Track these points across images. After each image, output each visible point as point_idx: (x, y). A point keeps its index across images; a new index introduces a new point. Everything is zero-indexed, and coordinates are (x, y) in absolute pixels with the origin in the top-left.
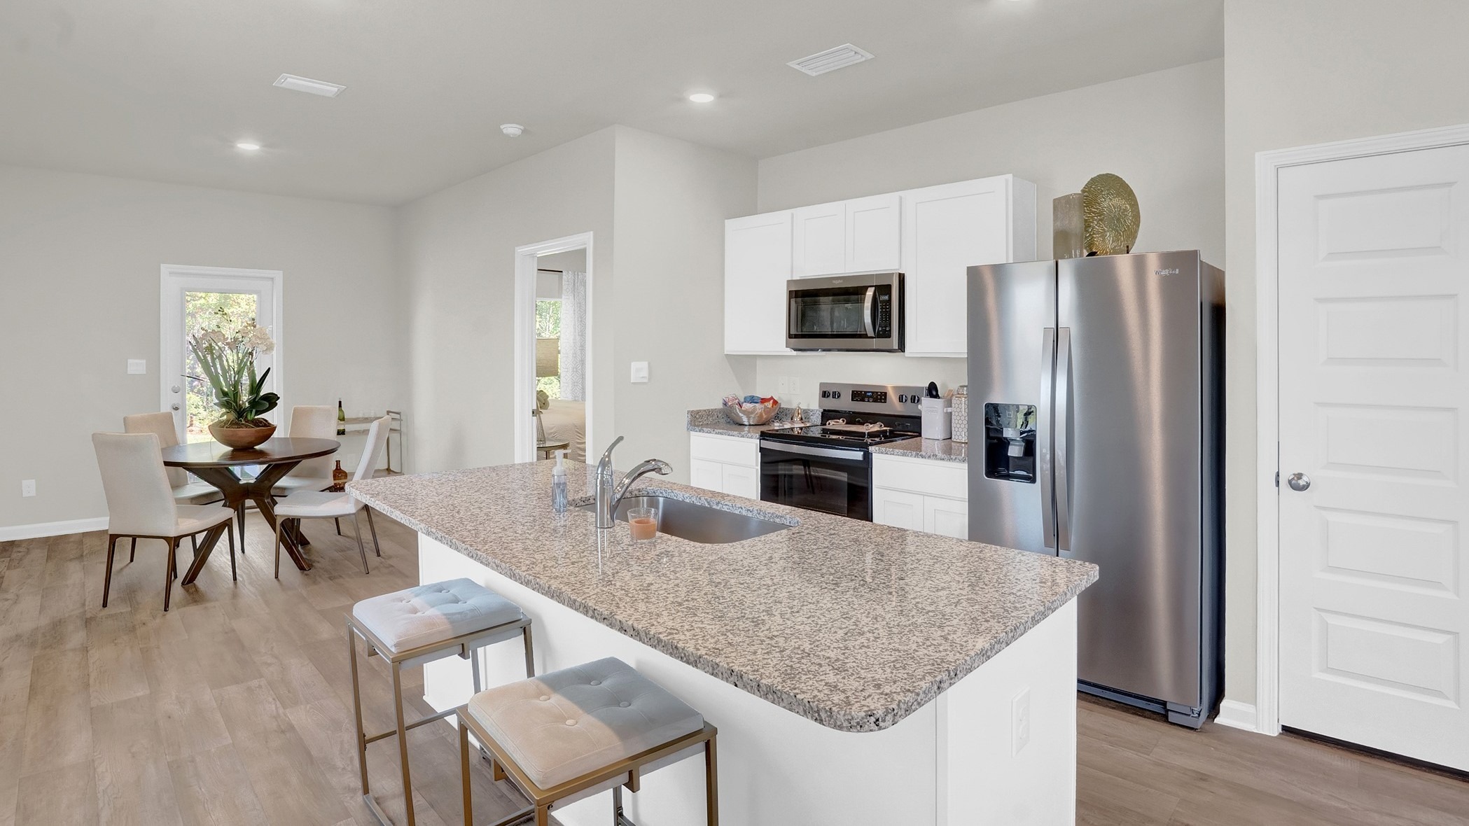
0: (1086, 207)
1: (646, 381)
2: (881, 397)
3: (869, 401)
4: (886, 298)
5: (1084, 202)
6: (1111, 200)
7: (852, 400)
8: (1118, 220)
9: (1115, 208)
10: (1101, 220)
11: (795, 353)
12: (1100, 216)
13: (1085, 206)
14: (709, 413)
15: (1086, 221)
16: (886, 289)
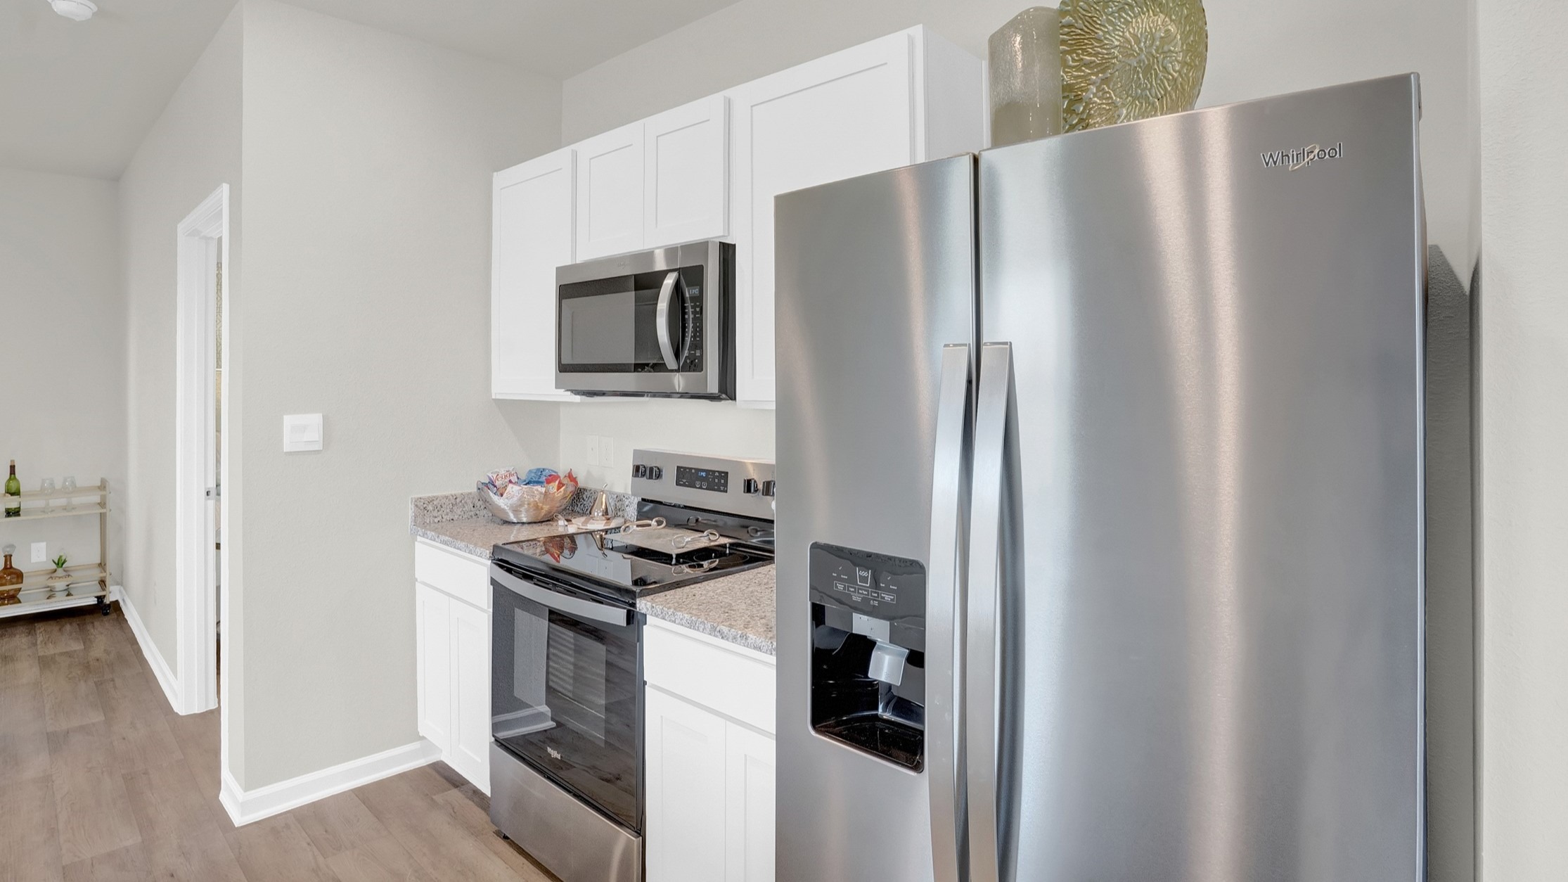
0: (1069, 53)
1: (318, 447)
2: (719, 481)
3: (701, 488)
4: (696, 291)
5: (1063, 42)
6: (1127, 23)
7: (678, 484)
8: (1148, 69)
9: (1138, 42)
10: (1105, 81)
11: (578, 398)
12: (1103, 71)
13: (1065, 52)
14: (456, 501)
15: (1068, 88)
16: (691, 276)
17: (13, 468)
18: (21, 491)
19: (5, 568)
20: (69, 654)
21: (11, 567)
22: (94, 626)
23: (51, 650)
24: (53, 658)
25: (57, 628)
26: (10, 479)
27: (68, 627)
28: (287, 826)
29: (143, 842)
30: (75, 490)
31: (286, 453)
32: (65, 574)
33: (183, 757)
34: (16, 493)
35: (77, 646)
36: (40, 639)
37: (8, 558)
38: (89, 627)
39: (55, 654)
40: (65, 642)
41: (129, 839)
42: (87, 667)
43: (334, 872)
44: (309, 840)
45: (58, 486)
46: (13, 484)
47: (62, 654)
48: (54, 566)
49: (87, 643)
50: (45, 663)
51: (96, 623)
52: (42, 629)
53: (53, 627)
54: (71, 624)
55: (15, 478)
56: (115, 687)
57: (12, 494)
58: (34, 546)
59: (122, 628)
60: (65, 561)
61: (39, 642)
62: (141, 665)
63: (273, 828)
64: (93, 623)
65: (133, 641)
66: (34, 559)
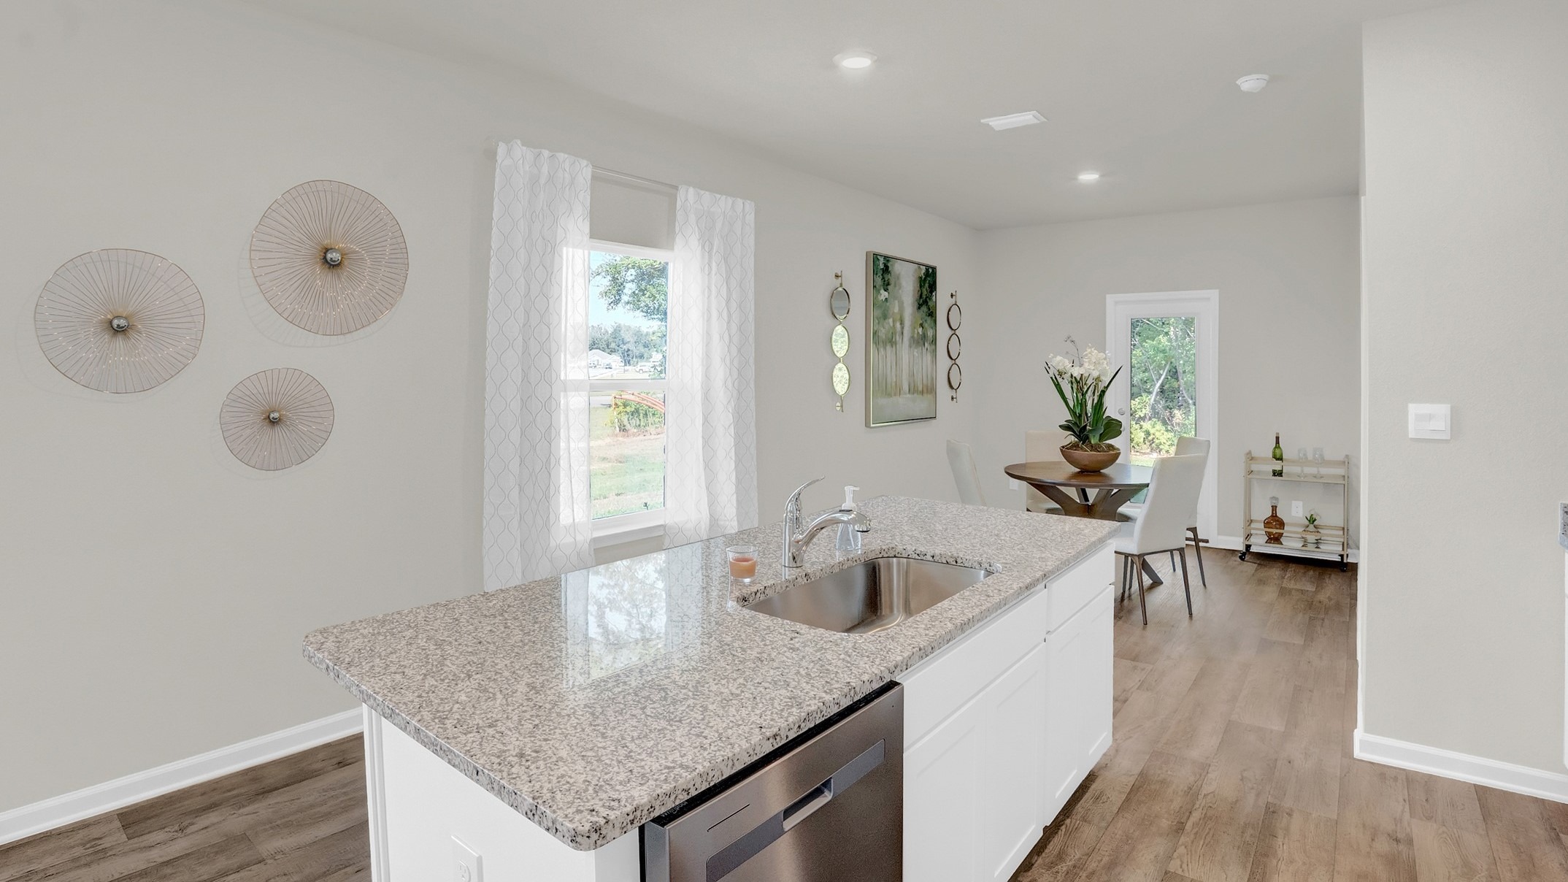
17: (1277, 438)
18: (1284, 457)
19: (1272, 516)
20: (1302, 592)
21: (1276, 516)
22: (1330, 577)
23: (1292, 585)
24: (1290, 591)
25: (1302, 571)
26: (1276, 447)
27: (1311, 573)
28: (1396, 779)
29: (1284, 732)
30: (1324, 462)
31: (1411, 439)
32: (1315, 530)
33: (1344, 692)
34: (1281, 459)
35: (1310, 588)
36: (1288, 575)
37: (1274, 508)
38: (1326, 577)
39: (1292, 589)
40: (1303, 583)
41: (1277, 726)
42: (1310, 605)
43: (1411, 829)
44: (1406, 797)
45: (1310, 457)
46: (1277, 451)
47: (1298, 590)
48: (1307, 523)
49: (1319, 588)
50: (1283, 592)
51: (1333, 576)
52: (1293, 569)
53: (1301, 569)
54: (1314, 571)
55: (1279, 447)
56: (1322, 626)
57: (1277, 459)
58: (1294, 503)
59: (1350, 585)
60: (1315, 520)
61: (1286, 577)
62: (1350, 616)
63: (1383, 774)
64: (1330, 574)
65: (1354, 597)
66: (1294, 514)
